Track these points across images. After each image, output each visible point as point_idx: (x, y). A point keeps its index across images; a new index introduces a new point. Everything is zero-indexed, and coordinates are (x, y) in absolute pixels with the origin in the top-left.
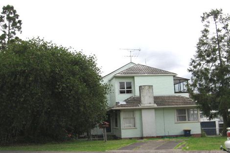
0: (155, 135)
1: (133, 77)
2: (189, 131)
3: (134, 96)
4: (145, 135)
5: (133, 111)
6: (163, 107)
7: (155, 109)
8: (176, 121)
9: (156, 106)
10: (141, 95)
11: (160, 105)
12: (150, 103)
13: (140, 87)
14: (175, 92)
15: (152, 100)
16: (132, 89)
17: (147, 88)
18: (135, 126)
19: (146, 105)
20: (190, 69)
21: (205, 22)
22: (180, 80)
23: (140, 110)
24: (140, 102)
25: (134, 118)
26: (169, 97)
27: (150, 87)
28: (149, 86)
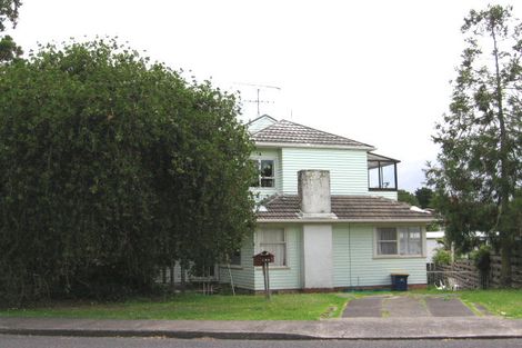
0: (330, 285)
1: (279, 150)
2: (406, 277)
3: (280, 195)
4: (308, 285)
5: (282, 228)
6: (350, 220)
7: (334, 225)
8: (376, 256)
9: (334, 218)
10: (304, 192)
11: (344, 216)
12: (323, 212)
13: (301, 173)
14: (370, 189)
15: (327, 205)
16: (275, 176)
17: (317, 175)
18: (284, 264)
19: (313, 215)
20: (438, 137)
21: (469, 33)
22: (379, 161)
23: (300, 226)
24: (300, 208)
25: (284, 245)
26: (359, 199)
27: (324, 173)
28: (322, 171)
